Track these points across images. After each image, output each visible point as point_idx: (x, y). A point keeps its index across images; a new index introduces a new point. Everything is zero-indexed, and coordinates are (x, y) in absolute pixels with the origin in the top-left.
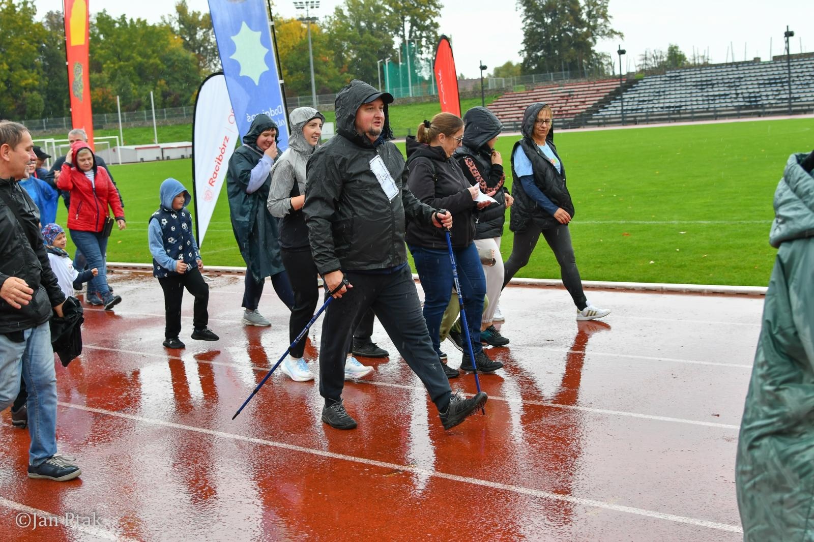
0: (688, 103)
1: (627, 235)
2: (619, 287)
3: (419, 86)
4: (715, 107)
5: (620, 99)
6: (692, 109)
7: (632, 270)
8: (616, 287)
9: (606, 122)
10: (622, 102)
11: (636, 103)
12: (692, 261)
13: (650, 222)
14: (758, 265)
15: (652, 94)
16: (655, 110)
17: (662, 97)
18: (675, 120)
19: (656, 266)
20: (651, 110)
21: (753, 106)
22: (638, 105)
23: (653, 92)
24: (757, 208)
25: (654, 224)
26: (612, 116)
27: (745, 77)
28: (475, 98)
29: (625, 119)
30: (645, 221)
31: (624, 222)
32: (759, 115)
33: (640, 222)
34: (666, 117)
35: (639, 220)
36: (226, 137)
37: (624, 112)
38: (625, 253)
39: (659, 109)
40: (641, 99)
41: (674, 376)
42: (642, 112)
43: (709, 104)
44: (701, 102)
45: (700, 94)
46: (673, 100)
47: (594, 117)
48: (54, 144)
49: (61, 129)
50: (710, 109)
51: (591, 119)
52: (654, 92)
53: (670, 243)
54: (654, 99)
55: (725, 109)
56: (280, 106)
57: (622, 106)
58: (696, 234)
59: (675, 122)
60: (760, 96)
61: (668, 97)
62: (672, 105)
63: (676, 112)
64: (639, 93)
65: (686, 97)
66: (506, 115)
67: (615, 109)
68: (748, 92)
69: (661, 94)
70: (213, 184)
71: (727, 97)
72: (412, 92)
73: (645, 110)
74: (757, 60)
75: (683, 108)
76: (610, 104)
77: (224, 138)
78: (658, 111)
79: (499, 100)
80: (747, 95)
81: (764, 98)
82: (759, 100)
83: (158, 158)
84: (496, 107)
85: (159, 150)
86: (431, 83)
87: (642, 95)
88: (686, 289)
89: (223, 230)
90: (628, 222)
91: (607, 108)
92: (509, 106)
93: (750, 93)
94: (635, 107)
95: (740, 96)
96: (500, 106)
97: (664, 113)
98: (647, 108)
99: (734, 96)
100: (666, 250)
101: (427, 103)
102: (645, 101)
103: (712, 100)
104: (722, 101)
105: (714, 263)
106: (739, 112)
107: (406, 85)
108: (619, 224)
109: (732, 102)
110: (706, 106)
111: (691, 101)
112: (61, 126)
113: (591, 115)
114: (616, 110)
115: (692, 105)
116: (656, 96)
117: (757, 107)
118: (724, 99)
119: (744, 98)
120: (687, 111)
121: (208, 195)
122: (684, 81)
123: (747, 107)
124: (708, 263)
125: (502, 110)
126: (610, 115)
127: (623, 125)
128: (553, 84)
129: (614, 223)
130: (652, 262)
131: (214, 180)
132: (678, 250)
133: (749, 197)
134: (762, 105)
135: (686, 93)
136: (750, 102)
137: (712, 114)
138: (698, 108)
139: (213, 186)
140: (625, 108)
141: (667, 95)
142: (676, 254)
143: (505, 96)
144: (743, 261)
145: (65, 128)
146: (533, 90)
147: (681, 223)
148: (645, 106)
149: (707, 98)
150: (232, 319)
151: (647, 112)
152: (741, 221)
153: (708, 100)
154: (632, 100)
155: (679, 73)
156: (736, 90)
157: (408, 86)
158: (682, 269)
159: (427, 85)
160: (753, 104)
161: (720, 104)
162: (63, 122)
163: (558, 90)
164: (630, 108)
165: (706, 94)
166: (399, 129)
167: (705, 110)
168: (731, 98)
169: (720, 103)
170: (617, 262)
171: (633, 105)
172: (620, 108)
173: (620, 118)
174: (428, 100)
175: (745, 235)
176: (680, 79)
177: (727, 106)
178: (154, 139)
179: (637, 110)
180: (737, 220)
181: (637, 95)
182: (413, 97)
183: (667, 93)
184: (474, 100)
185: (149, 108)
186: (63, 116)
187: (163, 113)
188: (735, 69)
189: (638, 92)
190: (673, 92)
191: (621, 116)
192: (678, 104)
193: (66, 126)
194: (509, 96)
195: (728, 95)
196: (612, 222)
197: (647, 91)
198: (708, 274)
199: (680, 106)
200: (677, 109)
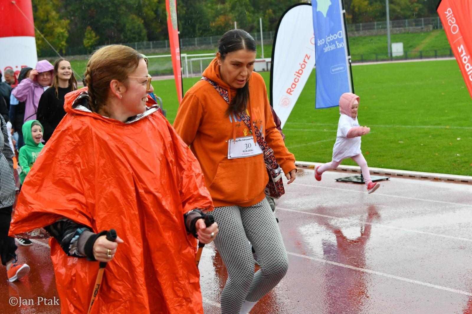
36: (307, 55)
48: (186, 58)
49: (193, 47)
56: (341, 31)
70: (291, 93)
77: (305, 55)
83: (264, 69)
85: (265, 64)
89: (299, 130)
112: (194, 45)
121: (286, 102)
131: (292, 90)
139: (291, 94)
145: (196, 46)
150: (289, 208)
162: (195, 41)
178: (262, 54)
185: (259, 31)
186: (195, 37)
187: (269, 34)
193: (198, 44)
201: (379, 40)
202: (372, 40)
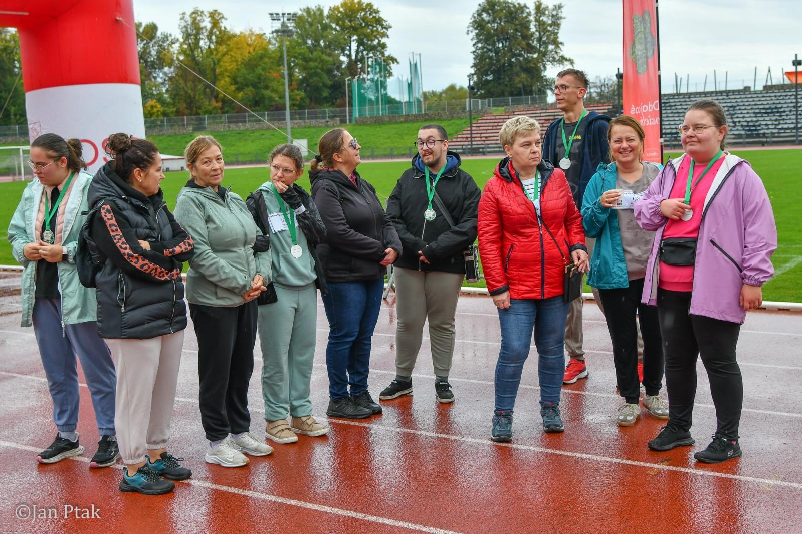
3: (389, 106)
21: (755, 135)
27: (738, 105)
28: (452, 119)
60: (760, 125)
66: (490, 137)
68: (746, 121)
74: (747, 89)
79: (480, 121)
80: (745, 124)
81: (764, 127)
82: (760, 130)
84: (478, 128)
92: (491, 128)
93: (748, 122)
95: (738, 124)
96: (481, 128)
101: (401, 122)
117: (759, 136)
119: (742, 126)
122: (674, 108)
123: (748, 136)
125: (485, 132)
128: (535, 107)
134: (764, 134)
136: (750, 130)
143: (485, 118)
146: (514, 112)
155: (667, 99)
156: (732, 118)
160: (754, 132)
163: (541, 113)
174: (402, 119)
176: (670, 106)
184: (453, 121)
188: (725, 97)
194: (489, 117)
200: (674, 136)
201: (273, 135)
202: (263, 135)
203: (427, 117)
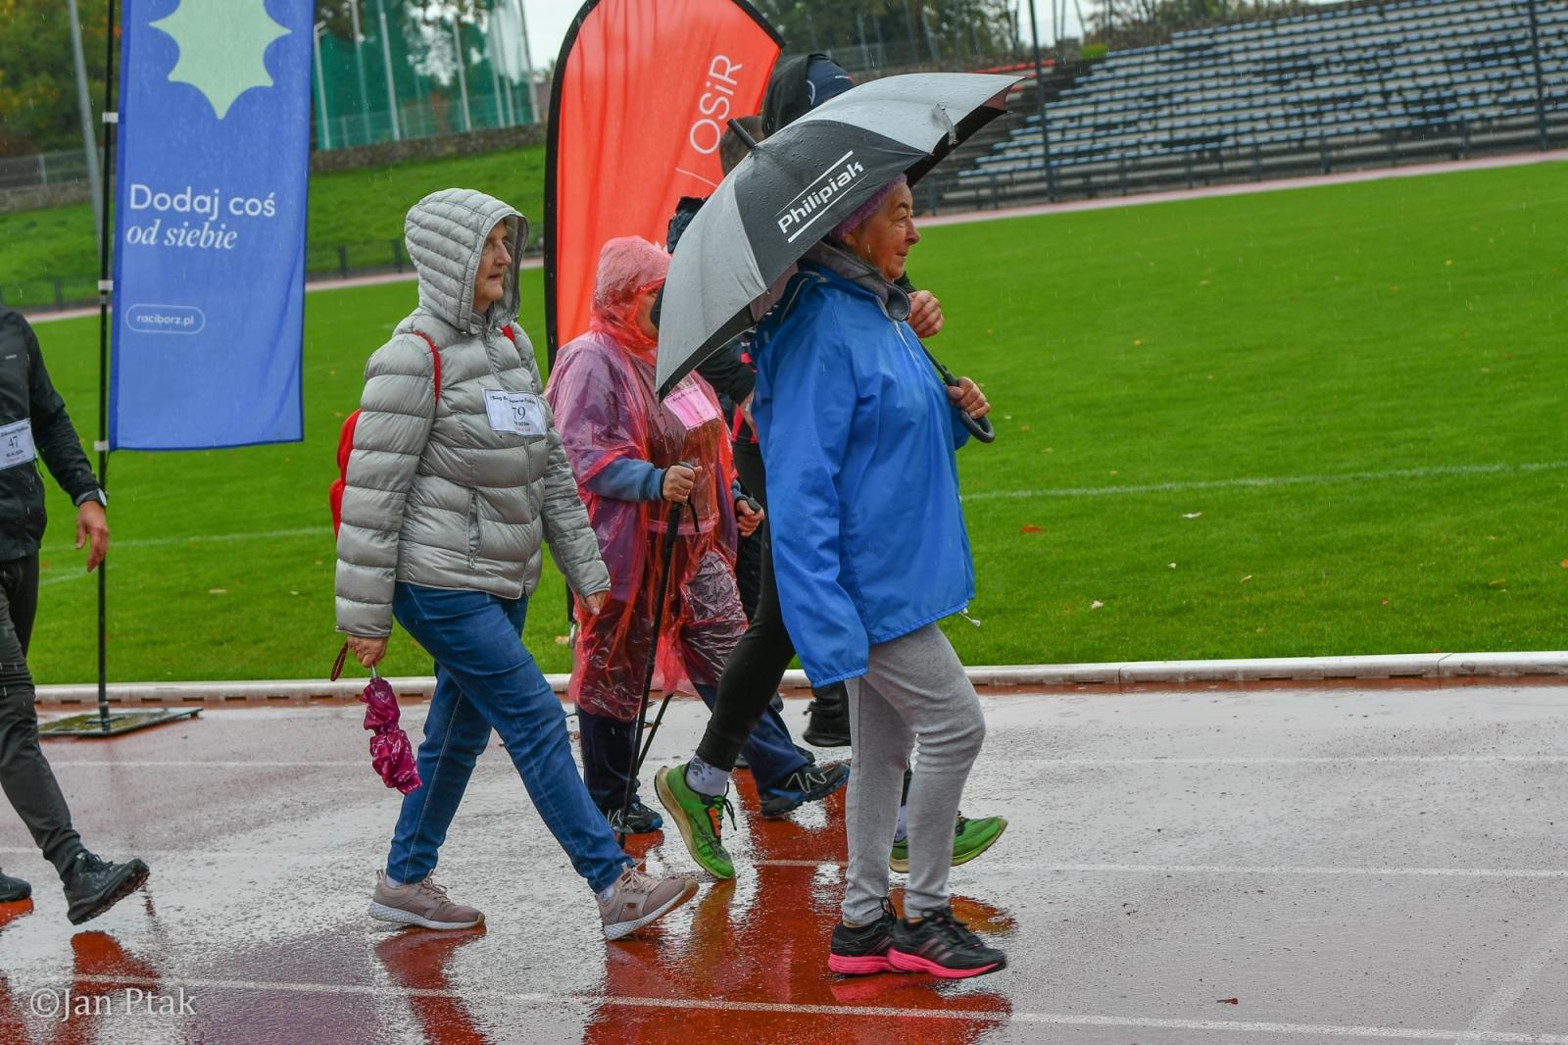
0: (1244, 127)
1: (1034, 529)
2: (998, 679)
3: (420, 107)
4: (1321, 137)
5: (1037, 123)
6: (1256, 145)
7: (1040, 630)
8: (992, 679)
9: (1000, 195)
10: (1045, 133)
11: (1086, 133)
12: (1210, 594)
13: (1102, 491)
14: (1390, 596)
15: (1132, 104)
16: (1145, 151)
17: (1166, 112)
18: (1206, 179)
19: (1108, 615)
20: (1132, 153)
21: (1436, 129)
22: (1093, 138)
23: (1135, 98)
24: (1410, 432)
25: (1116, 494)
26: (1017, 176)
29: (1056, 184)
30: (1088, 487)
31: (1029, 493)
32: (1454, 153)
33: (1075, 492)
34: (1180, 171)
35: (1070, 486)
37: (1054, 163)
38: (1024, 584)
39: (1159, 149)
40: (1102, 120)
41: (1128, 909)
42: (1106, 160)
43: (1303, 126)
44: (1280, 123)
45: (1276, 99)
46: (1197, 120)
47: (962, 182)
50: (1308, 143)
51: (956, 188)
52: (1141, 96)
53: (1154, 547)
54: (1140, 119)
55: (1352, 139)
57: (1046, 143)
58: (1227, 517)
59: (1207, 184)
60: (1454, 98)
61: (1183, 109)
62: (1196, 133)
63: (1207, 155)
64: (1096, 103)
65: (1234, 109)
67: (1025, 154)
68: (1418, 88)
69: (1162, 101)
71: (1357, 104)
72: (400, 126)
73: (1115, 154)
75: (1230, 142)
76: (1010, 139)
78: (1155, 155)
80: (1414, 96)
81: (1466, 102)
82: (1453, 111)
86: (459, 95)
87: (1103, 108)
88: (1187, 674)
90: (1039, 493)
91: (1001, 151)
93: (1425, 89)
94: (1085, 146)
95: (1395, 98)
97: (1173, 158)
98: (1122, 147)
99: (1378, 100)
100: (1141, 568)
101: (448, 157)
102: (1115, 126)
103: (1313, 115)
104: (1344, 116)
105: (1270, 596)
106: (1393, 149)
107: (380, 105)
108: (1013, 501)
109: (1371, 118)
110: (1297, 134)
111: (1252, 119)
113: (955, 175)
114: (1030, 158)
115: (1253, 131)
116: (1146, 109)
117: (1444, 130)
118: (1347, 110)
119: (1405, 103)
120: (1242, 151)
122: (1226, 60)
123: (1417, 133)
124: (1256, 598)
126: (1010, 172)
127: (1052, 201)
129: (998, 499)
130: (1097, 604)
132: (1173, 565)
133: (1390, 404)
134: (1461, 123)
135: (1235, 97)
136: (1424, 115)
137: (1316, 156)
138: (1272, 142)
140: (1054, 149)
141: (1178, 104)
142: (1167, 576)
144: (1351, 586)
147: (1189, 490)
148: (1115, 141)
149: (1297, 110)
151: (1123, 159)
152: (1359, 474)
153: (1302, 115)
154: (1075, 124)
155: (1211, 35)
156: (1382, 81)
157: (385, 106)
158: (1179, 620)
159: (446, 104)
160: (1434, 120)
161: (1336, 126)
164: (1069, 148)
165: (1293, 97)
166: (366, 242)
167: (1294, 145)
168: (1368, 106)
169: (1337, 122)
170: (1000, 611)
171: (1078, 139)
172: (1040, 151)
173: (1040, 180)
174: (450, 149)
175: (1367, 513)
176: (1216, 56)
177: (1357, 132)
179: (1091, 152)
180: (1347, 471)
181: (1090, 109)
182: (403, 142)
183: (1178, 98)
188: (1375, 18)
189: (1093, 98)
190: (1197, 96)
191: (1044, 173)
192: (1213, 132)
195: (1359, 97)
196: (994, 494)
197: (1118, 95)
198: (1250, 630)
199: (1220, 138)
200: (1209, 146)
203: (522, 137)
